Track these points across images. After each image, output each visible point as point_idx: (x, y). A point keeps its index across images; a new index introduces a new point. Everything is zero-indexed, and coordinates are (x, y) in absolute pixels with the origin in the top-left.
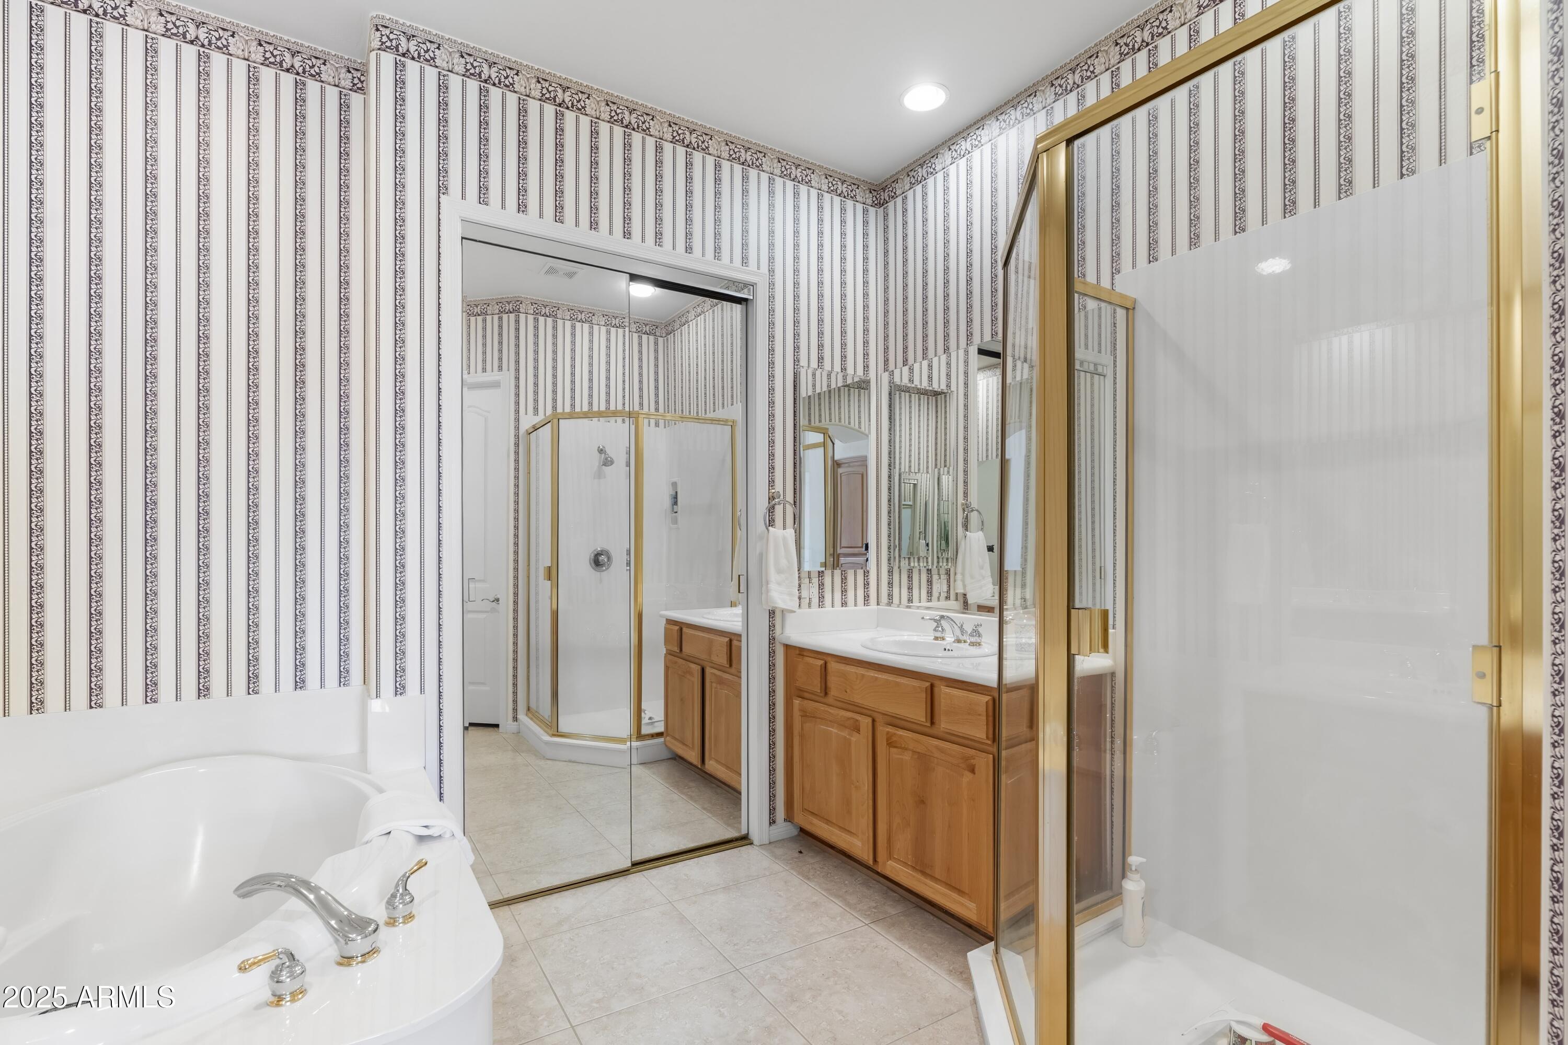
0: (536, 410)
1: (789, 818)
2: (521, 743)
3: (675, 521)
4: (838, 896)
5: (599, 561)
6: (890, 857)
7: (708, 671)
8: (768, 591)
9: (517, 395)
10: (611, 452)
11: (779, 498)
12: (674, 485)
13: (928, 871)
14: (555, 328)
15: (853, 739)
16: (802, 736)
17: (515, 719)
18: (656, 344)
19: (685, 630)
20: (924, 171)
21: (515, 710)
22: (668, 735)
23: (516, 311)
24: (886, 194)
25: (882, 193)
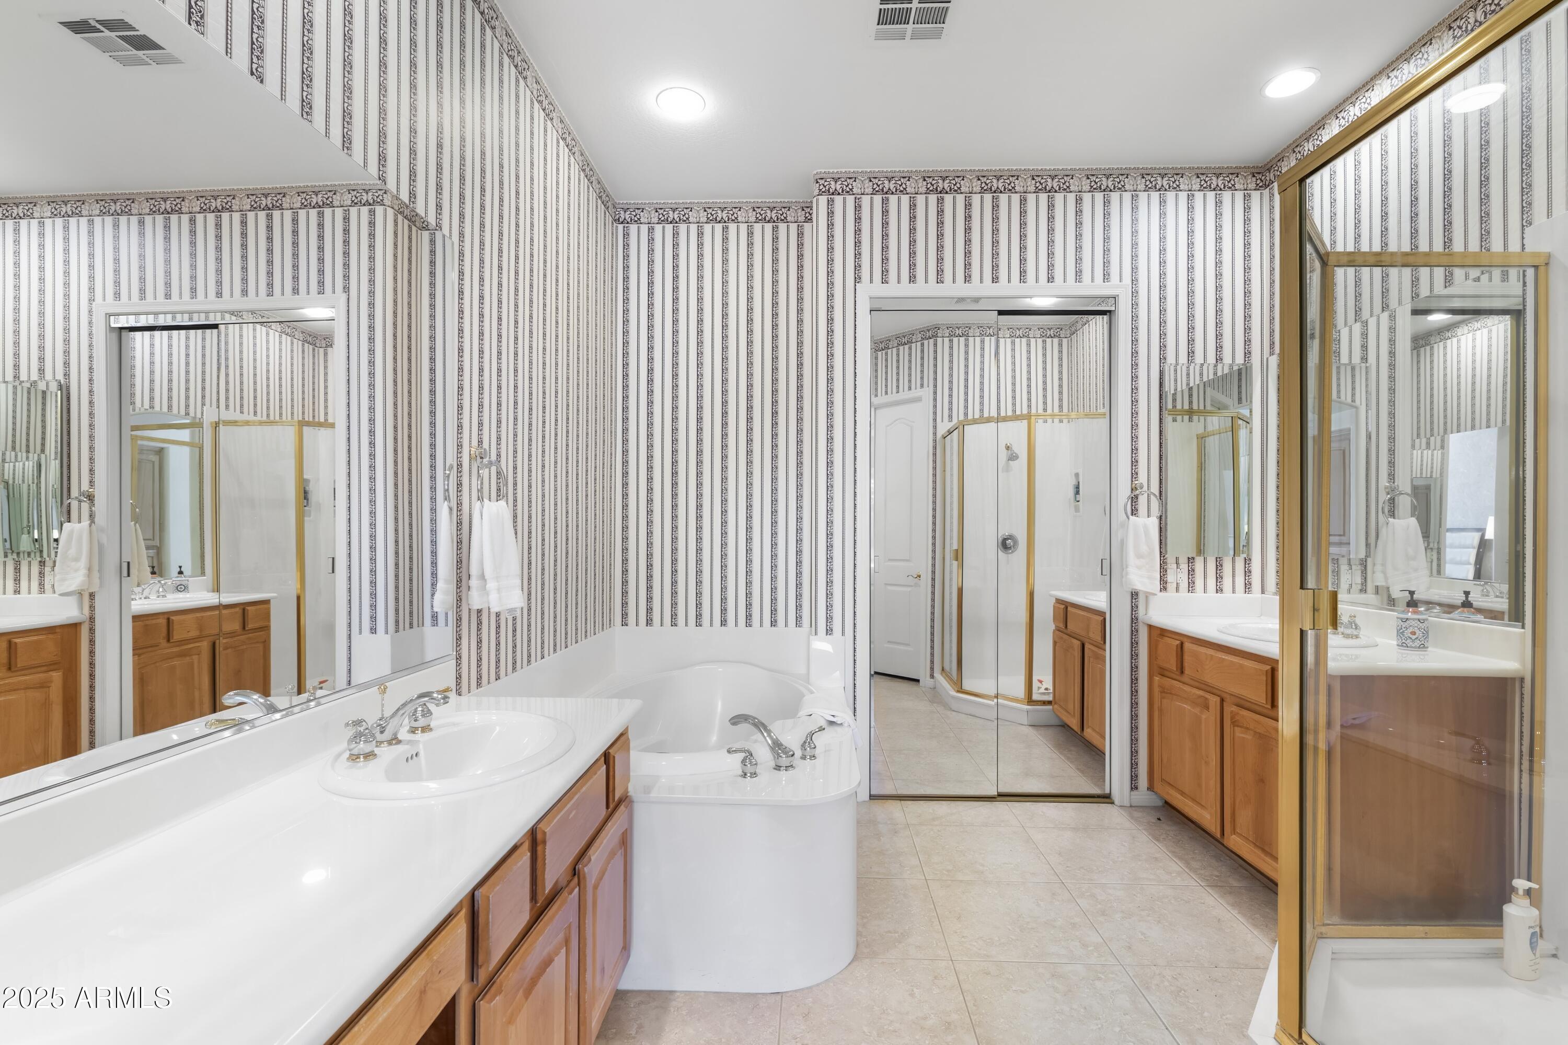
0: (950, 417)
1: (1151, 788)
2: (935, 696)
3: (1077, 509)
4: (1180, 858)
5: (1006, 544)
6: (1234, 831)
7: (1087, 646)
8: (1127, 574)
9: (935, 406)
10: (1015, 449)
11: (1142, 488)
12: (1077, 475)
13: (1266, 848)
14: (967, 346)
15: (1204, 717)
16: (1161, 710)
17: (932, 676)
18: (1060, 345)
19: (1069, 609)
20: (1311, 144)
21: (932, 669)
22: (1055, 703)
23: (935, 336)
24: (1272, 175)
25: (1268, 174)
